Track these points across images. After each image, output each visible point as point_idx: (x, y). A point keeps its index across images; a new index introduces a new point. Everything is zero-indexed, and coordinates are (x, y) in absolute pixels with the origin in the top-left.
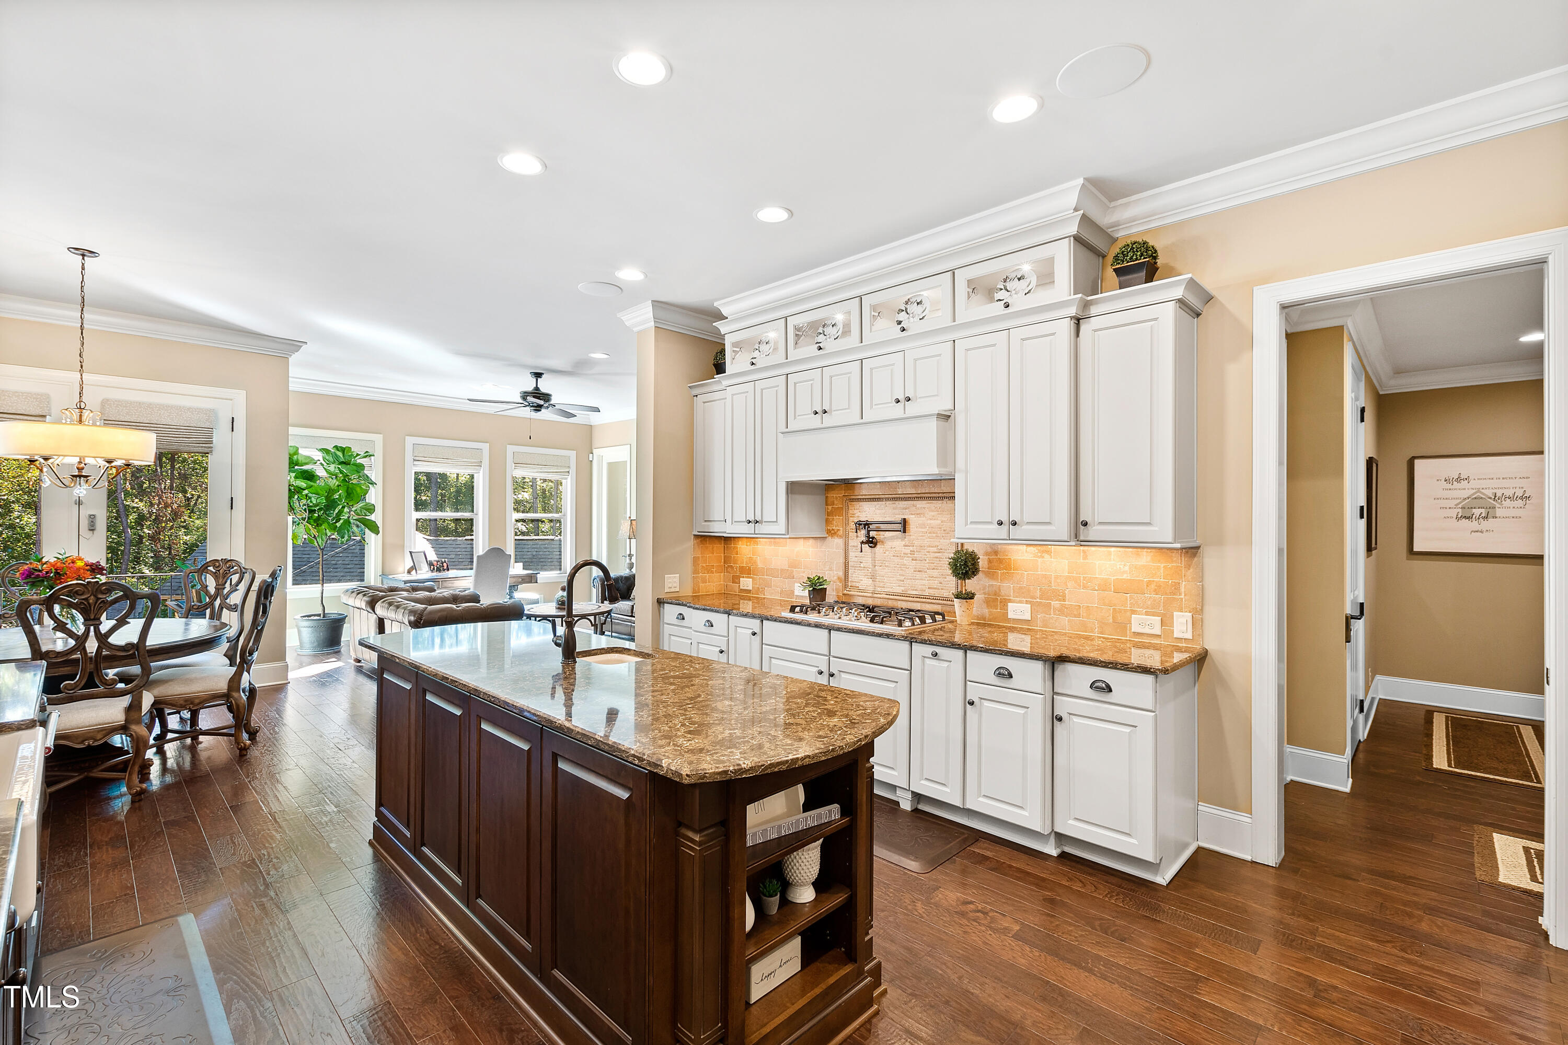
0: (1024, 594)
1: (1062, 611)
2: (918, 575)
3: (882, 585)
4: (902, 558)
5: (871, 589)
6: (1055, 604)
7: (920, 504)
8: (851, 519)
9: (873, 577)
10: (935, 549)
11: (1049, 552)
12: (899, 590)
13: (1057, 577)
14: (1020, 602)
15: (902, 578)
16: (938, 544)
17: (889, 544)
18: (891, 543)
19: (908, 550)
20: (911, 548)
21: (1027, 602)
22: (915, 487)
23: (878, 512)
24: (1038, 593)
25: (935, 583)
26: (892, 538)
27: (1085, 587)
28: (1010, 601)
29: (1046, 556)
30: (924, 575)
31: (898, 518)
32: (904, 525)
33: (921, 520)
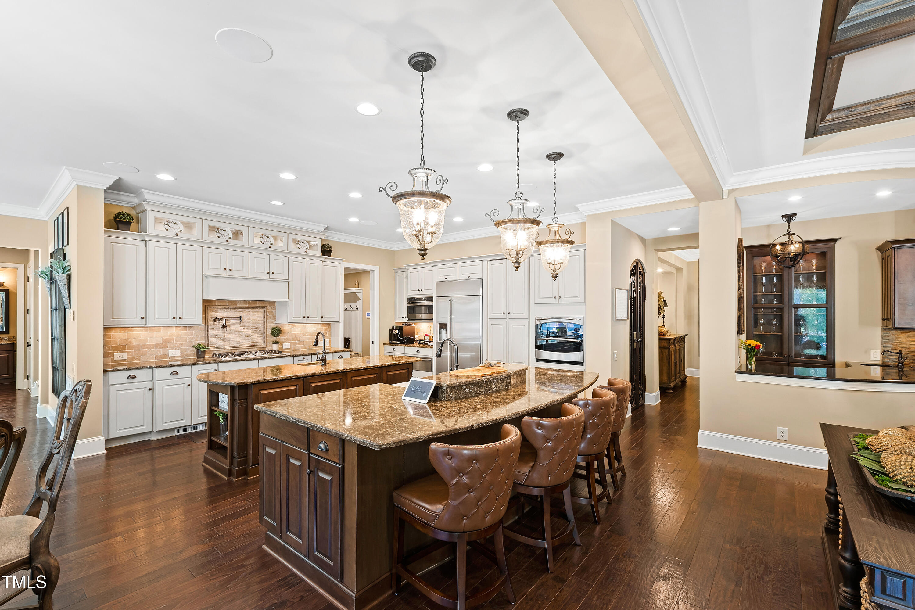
0: (287, 340)
1: (299, 344)
2: (247, 338)
3: (228, 344)
4: (239, 332)
5: (222, 346)
6: (297, 342)
7: (247, 310)
8: (210, 316)
9: (224, 341)
10: (255, 328)
11: (295, 326)
12: (238, 345)
13: (297, 334)
14: (287, 343)
15: (239, 340)
16: (255, 325)
17: (232, 327)
18: (234, 326)
19: (242, 329)
20: (244, 328)
21: (289, 343)
22: (245, 303)
23: (226, 313)
24: (292, 339)
25: (255, 340)
26: (234, 324)
27: (305, 336)
28: (283, 343)
29: (294, 327)
30: (250, 338)
31: (238, 315)
32: (240, 319)
33: (248, 316)
